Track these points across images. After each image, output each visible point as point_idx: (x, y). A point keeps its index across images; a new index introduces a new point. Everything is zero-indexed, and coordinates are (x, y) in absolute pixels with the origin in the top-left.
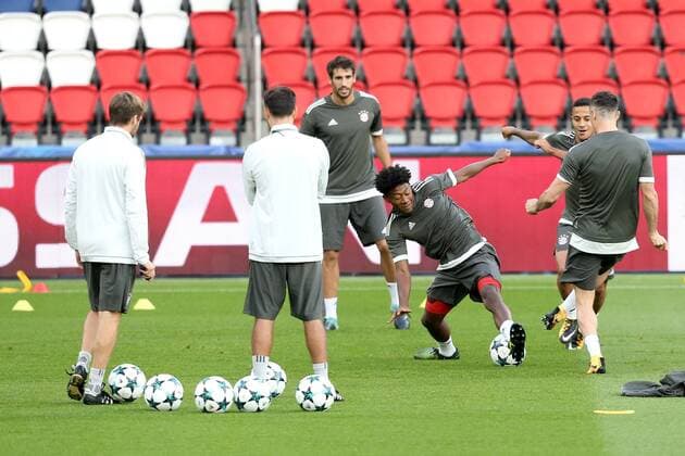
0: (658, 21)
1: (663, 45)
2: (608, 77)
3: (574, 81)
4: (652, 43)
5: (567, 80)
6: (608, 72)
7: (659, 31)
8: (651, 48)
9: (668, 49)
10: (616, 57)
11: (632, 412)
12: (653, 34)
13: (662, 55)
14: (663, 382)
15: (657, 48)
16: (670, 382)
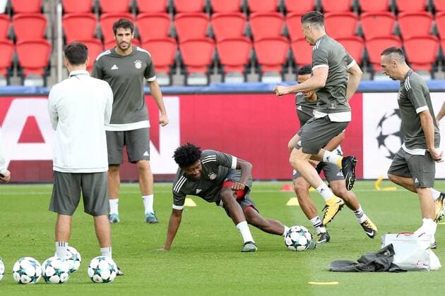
1: (360, 11)
4: (352, 10)
8: (350, 13)
11: (337, 283)
14: (360, 261)
15: (355, 14)
16: (365, 261)
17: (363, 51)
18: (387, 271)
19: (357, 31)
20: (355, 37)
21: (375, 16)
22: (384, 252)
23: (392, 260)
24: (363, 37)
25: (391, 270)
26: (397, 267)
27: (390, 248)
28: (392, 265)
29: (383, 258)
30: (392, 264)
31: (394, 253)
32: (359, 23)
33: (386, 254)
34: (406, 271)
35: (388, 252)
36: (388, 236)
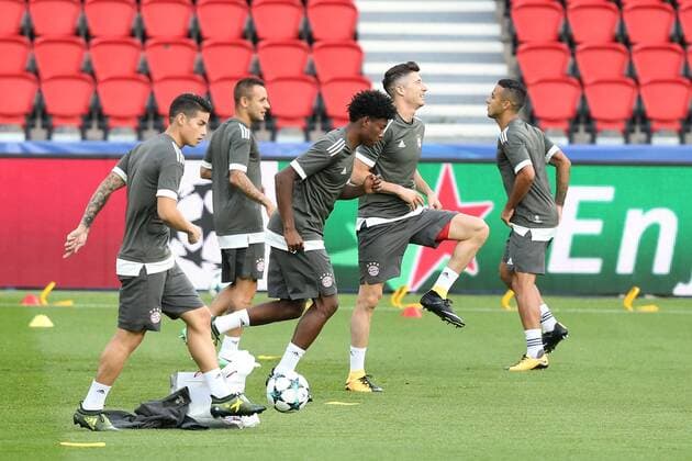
0: (139, 10)
1: (145, 37)
2: (83, 71)
3: (45, 74)
4: (132, 35)
5: (37, 73)
6: (83, 66)
7: (140, 21)
8: (130, 40)
9: (149, 42)
10: (92, 50)
11: (103, 444)
12: (134, 24)
13: (143, 48)
14: (137, 412)
15: (137, 41)
16: (147, 413)
17: (148, 97)
18: (179, 427)
19: (139, 67)
20: (136, 76)
21: (167, 44)
22: (174, 399)
23: (187, 411)
24: (149, 75)
25: (184, 426)
26: (194, 421)
27: (185, 393)
28: (188, 419)
29: (173, 409)
30: (186, 417)
31: (190, 401)
32: (143, 55)
33: (177, 402)
34: (206, 428)
35: (181, 399)
36: (181, 375)
